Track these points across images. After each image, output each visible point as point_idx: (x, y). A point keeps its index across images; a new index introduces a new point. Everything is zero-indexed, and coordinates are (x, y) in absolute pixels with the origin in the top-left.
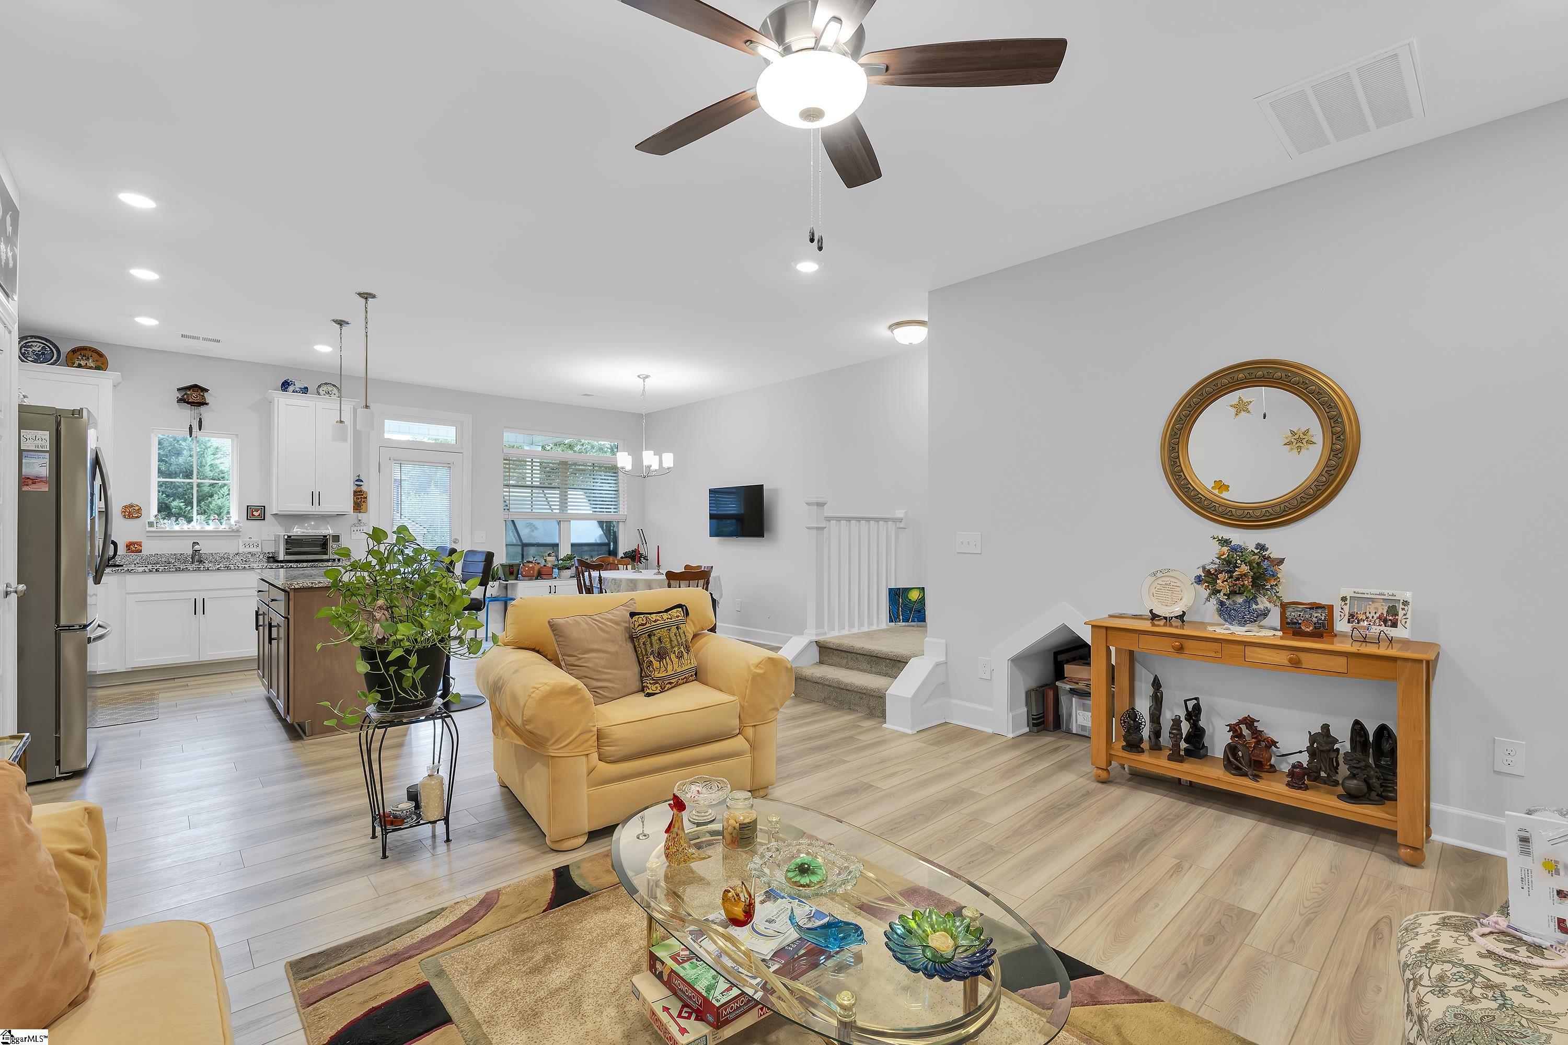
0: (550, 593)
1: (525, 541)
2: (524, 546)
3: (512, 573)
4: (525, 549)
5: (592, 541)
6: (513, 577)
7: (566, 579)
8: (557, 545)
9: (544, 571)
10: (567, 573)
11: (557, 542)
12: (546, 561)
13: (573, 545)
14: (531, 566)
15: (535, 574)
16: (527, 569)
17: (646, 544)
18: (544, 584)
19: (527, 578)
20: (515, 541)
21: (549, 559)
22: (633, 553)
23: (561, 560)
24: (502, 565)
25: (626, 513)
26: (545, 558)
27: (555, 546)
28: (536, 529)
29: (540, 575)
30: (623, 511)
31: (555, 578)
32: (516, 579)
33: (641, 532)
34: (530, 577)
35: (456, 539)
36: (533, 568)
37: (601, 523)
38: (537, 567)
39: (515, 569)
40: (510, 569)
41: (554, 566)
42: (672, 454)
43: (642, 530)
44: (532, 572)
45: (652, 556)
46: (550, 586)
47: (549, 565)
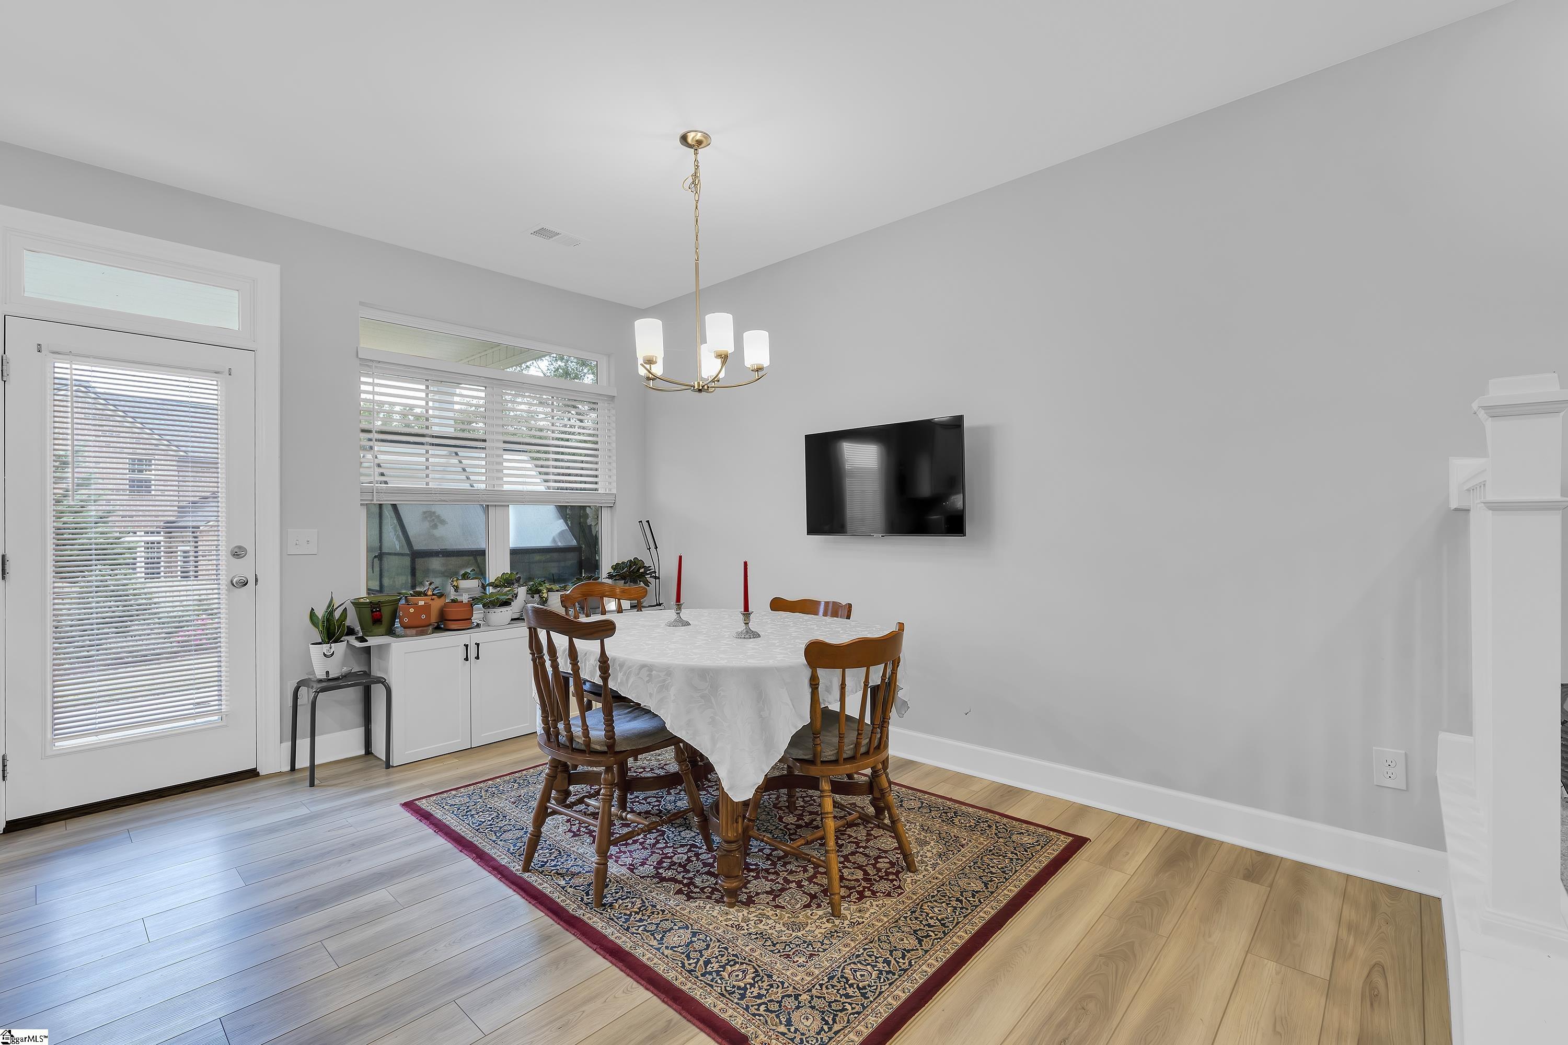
0: (466, 659)
1: (417, 547)
2: (417, 556)
3: (377, 621)
4: (419, 561)
5: (547, 543)
6: (382, 629)
7: (499, 627)
8: (482, 553)
9: (453, 612)
10: (502, 615)
11: (483, 546)
12: (457, 589)
13: (514, 552)
14: (421, 603)
15: (434, 619)
16: (412, 610)
17: (656, 548)
18: (451, 642)
19: (414, 631)
20: (398, 547)
21: (464, 584)
22: (631, 567)
23: (491, 584)
24: (357, 604)
25: (614, 491)
26: (455, 583)
27: (478, 555)
28: (443, 522)
29: (442, 624)
30: (606, 486)
31: (478, 625)
32: (391, 632)
33: (647, 527)
34: (420, 629)
35: (240, 547)
36: (427, 607)
37: (563, 511)
38: (437, 604)
39: (386, 612)
40: (372, 612)
41: (475, 601)
42: (765, 334)
43: (648, 522)
44: (423, 616)
45: (667, 569)
46: (466, 646)
47: (465, 598)
